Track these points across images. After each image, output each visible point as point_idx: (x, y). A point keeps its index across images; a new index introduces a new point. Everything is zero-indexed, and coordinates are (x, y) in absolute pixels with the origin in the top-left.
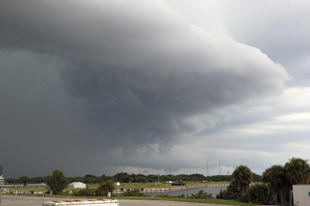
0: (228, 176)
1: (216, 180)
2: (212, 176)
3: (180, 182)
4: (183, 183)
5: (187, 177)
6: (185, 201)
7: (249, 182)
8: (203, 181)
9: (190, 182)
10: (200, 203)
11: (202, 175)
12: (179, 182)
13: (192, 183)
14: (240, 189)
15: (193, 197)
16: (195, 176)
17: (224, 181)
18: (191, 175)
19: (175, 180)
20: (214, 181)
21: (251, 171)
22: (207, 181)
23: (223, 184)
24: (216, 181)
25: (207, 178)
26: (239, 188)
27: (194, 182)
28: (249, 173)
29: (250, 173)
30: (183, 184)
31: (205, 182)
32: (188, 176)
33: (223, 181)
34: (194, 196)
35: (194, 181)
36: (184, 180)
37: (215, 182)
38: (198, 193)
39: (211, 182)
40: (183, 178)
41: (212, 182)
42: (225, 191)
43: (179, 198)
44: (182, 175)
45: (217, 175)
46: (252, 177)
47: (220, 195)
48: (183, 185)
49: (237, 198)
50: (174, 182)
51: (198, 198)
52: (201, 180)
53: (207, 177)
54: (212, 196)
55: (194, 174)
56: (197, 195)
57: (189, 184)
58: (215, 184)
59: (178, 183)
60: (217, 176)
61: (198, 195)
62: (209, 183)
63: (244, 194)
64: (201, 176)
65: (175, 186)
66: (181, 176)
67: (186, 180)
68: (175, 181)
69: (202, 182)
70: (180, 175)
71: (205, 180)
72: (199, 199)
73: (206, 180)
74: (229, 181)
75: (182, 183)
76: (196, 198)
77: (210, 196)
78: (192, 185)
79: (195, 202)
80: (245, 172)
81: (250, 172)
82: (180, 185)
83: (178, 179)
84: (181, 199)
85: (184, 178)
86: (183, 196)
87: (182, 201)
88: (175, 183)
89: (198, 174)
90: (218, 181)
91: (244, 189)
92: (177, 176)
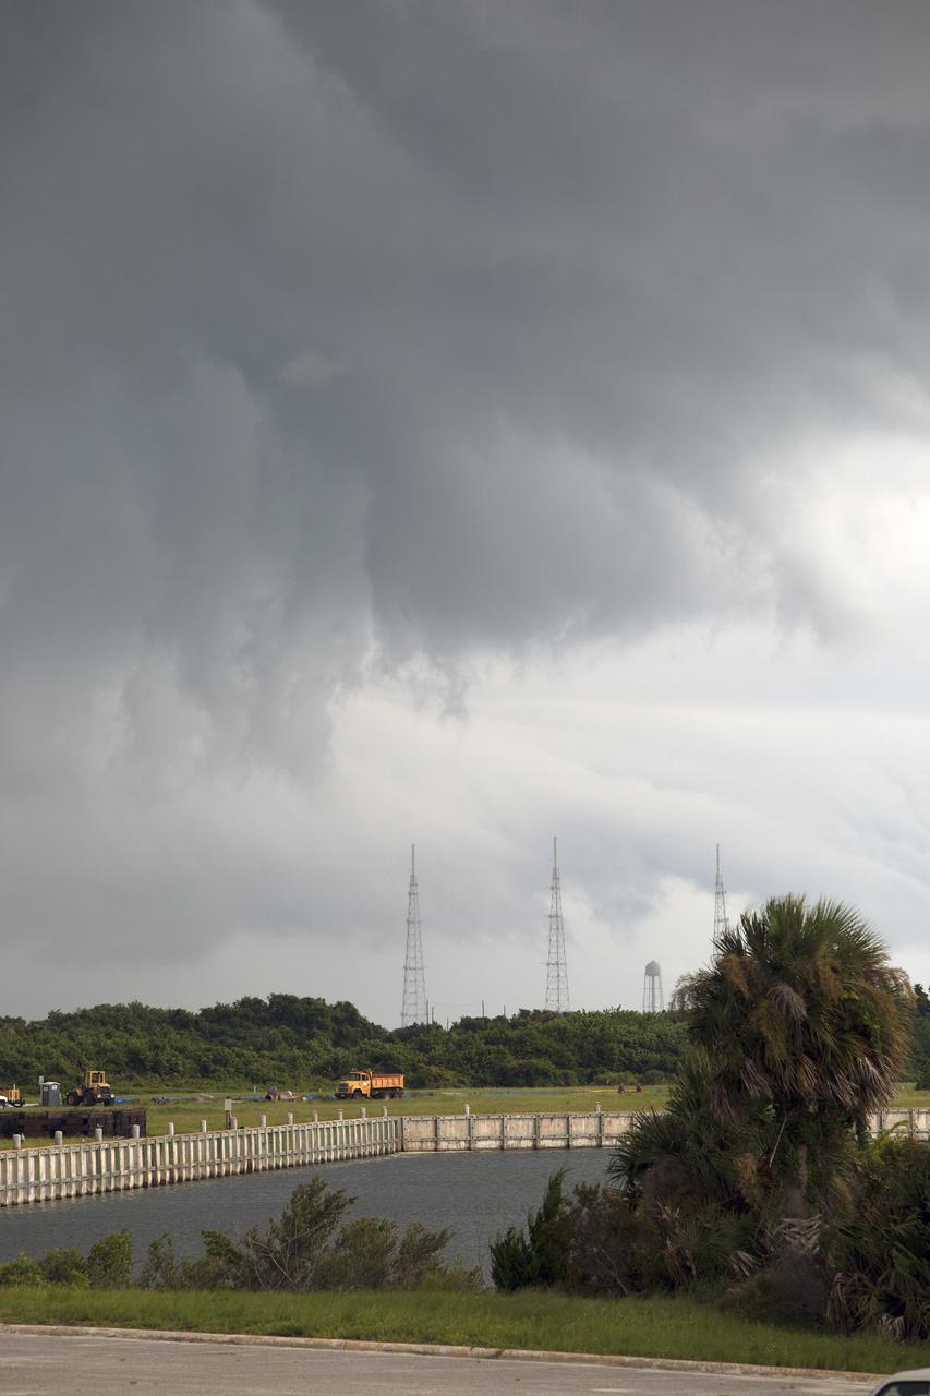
0: (649, 1017)
1: (513, 1062)
2: (467, 1024)
3: (89, 1097)
4: (123, 1103)
5: (174, 1035)
6: (124, 1320)
7: (868, 1092)
8: (354, 1085)
9: (201, 1096)
10: (299, 1333)
11: (347, 1013)
12: (78, 1100)
13: (228, 1105)
14: (762, 1171)
15: (220, 1275)
16: (264, 1022)
17: (601, 1083)
18: (218, 1015)
19: (26, 1066)
20: (482, 1083)
21: (889, 964)
22: (396, 1081)
23: (585, 1109)
24: (505, 1079)
25: (399, 1050)
26: (747, 1165)
27: (257, 1092)
28: (862, 983)
29: (885, 985)
30: (116, 1114)
31: (378, 1094)
32: (178, 1019)
33: (589, 1080)
34: (234, 1258)
35: (256, 1079)
36: (137, 1065)
37: (490, 1094)
38: (278, 1221)
39: (449, 1092)
40: (117, 1042)
41: (459, 1093)
42: (587, 1195)
43: (60, 1290)
44: (119, 1009)
45: (524, 1013)
46: (901, 1037)
47: (425, 1240)
48: (119, 1126)
49: (732, 1274)
50: (15, 1092)
51: (282, 1284)
52: (336, 1070)
53: (409, 1034)
54: (445, 1257)
55: (250, 1005)
56: (265, 1252)
57: (188, 1119)
58: (486, 1112)
59: (58, 1109)
60: (514, 1024)
61: (277, 1244)
62: (419, 1103)
63: (801, 1233)
64: (335, 1020)
65: (18, 1137)
66: (105, 1018)
67: (155, 1069)
68: (28, 1086)
69: (345, 1096)
70: (84, 1014)
71: (377, 1073)
72: (293, 1289)
73: (385, 1065)
74: (651, 1081)
75: (108, 1102)
76: (253, 1283)
77: (422, 1250)
78: (229, 1126)
79: (234, 1323)
80: (817, 975)
81: (881, 973)
82: (77, 1127)
83: (64, 1063)
84: (80, 1295)
85: (139, 1043)
86: (105, 1264)
87: (85, 1319)
88: (31, 1105)
89: (300, 995)
90: (528, 1078)
91: (804, 1173)
92: (57, 1021)
